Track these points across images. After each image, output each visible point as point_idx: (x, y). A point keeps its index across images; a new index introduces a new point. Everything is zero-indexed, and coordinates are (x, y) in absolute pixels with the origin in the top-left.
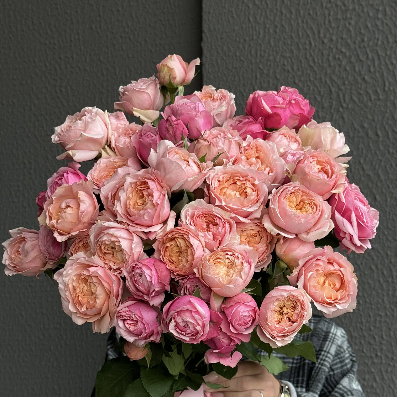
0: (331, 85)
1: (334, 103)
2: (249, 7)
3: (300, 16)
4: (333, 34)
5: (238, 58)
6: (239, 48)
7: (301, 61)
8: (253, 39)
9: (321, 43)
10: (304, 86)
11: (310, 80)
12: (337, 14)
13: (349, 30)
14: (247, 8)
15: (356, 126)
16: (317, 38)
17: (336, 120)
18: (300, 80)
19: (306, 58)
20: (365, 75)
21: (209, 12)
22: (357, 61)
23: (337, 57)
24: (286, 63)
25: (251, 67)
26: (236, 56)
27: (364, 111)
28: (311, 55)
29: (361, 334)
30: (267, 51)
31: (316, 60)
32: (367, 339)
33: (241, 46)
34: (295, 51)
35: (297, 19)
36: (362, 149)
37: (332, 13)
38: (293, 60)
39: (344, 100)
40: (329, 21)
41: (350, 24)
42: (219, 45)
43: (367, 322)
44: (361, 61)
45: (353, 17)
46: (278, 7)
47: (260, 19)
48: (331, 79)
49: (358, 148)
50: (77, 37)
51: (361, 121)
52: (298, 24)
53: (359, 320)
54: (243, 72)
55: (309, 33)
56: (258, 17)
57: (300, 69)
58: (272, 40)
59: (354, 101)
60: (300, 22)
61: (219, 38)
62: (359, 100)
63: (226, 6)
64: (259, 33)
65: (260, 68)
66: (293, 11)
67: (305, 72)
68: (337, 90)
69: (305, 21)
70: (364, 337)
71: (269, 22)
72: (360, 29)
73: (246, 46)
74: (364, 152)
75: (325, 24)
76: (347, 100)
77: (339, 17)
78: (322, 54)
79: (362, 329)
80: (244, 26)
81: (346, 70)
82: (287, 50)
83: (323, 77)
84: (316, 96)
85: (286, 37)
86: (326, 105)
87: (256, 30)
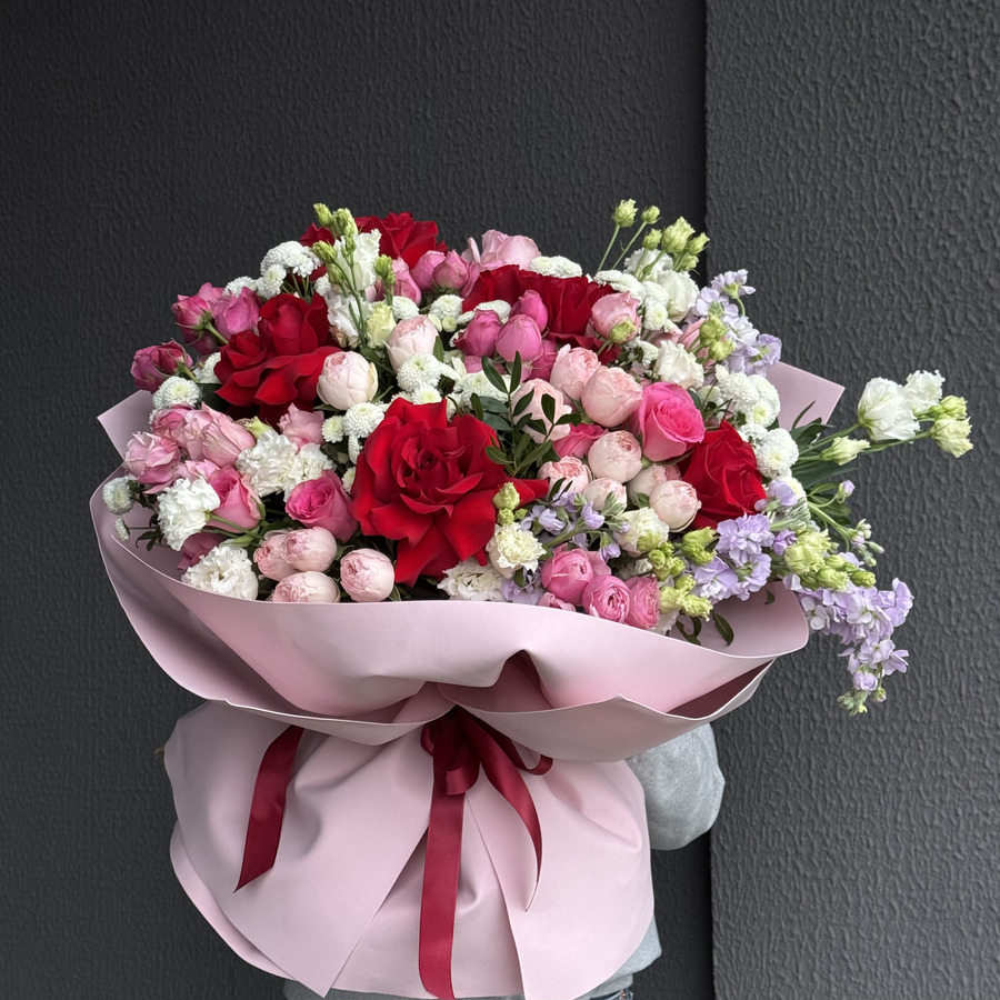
0: (930, 295)
1: (936, 325)
2: (787, 155)
3: (877, 172)
4: (934, 202)
5: (769, 246)
6: (770, 227)
7: (878, 252)
8: (794, 211)
9: (913, 217)
10: (883, 296)
11: (894, 285)
12: (942, 169)
13: (963, 197)
14: (784, 156)
15: (974, 367)
16: (906, 210)
17: (938, 355)
18: (877, 285)
19: (887, 245)
20: (990, 276)
21: (718, 164)
22: (976, 251)
23: (940, 244)
24: (851, 254)
25: (790, 260)
26: (764, 240)
27: (989, 341)
28: (896, 240)
29: (980, 735)
30: (818, 232)
31: (904, 249)
32: (991, 744)
33: (773, 224)
34: (867, 233)
35: (872, 175)
36: (984, 407)
37: (932, 167)
38: (864, 249)
39: (953, 320)
40: (928, 180)
41: (963, 185)
42: (735, 221)
43: (992, 714)
44: (982, 251)
45: (969, 172)
46: (838, 155)
47: (807, 176)
48: (931, 283)
49: (978, 407)
50: (491, 203)
51: (984, 359)
52: (873, 184)
53: (978, 711)
54: (777, 269)
55: (892, 200)
56: (803, 173)
57: (877, 265)
58: (827, 213)
59: (970, 323)
60: (876, 181)
61: (735, 210)
62: (980, 320)
63: (748, 152)
64: (806, 199)
65: (805, 262)
66: (865, 162)
67: (884, 271)
68: (940, 303)
69: (885, 179)
70: (987, 739)
71: (822, 180)
72: (982, 194)
73: (783, 223)
74: (988, 413)
75: (920, 185)
76: (958, 322)
77: (945, 172)
78: (915, 237)
79: (982, 726)
80: (779, 188)
81: (956, 267)
82: (854, 231)
83: (916, 280)
84: (904, 313)
85: (852, 207)
86: (921, 329)
87: (799, 194)
